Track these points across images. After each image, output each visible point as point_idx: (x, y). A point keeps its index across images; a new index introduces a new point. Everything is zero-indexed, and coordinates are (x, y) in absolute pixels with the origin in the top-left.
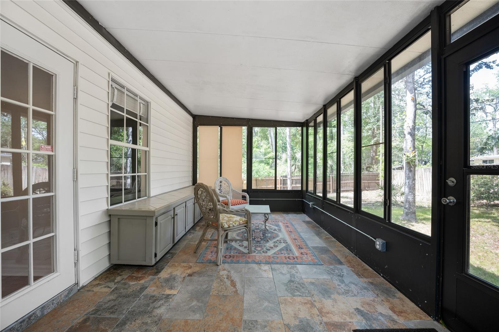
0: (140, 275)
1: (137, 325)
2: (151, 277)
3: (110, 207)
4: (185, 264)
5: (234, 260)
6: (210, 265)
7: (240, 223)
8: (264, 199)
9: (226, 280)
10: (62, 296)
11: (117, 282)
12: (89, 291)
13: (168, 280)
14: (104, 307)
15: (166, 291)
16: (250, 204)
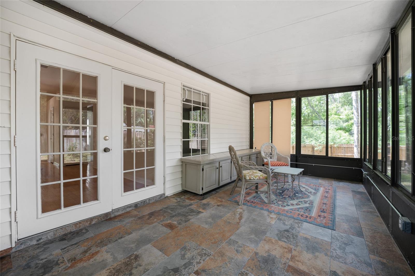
0: (193, 198)
1: (178, 219)
2: (198, 201)
3: (182, 158)
4: (220, 199)
5: (253, 205)
6: (234, 204)
7: (260, 178)
8: (314, 164)
9: (238, 215)
10: (158, 198)
11: (181, 199)
12: (169, 199)
13: (205, 204)
14: (170, 207)
15: (200, 210)
16: (291, 167)
